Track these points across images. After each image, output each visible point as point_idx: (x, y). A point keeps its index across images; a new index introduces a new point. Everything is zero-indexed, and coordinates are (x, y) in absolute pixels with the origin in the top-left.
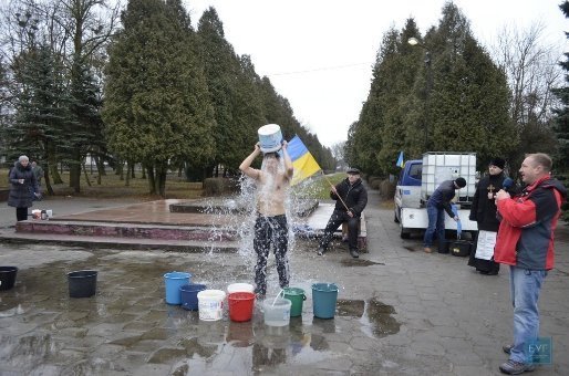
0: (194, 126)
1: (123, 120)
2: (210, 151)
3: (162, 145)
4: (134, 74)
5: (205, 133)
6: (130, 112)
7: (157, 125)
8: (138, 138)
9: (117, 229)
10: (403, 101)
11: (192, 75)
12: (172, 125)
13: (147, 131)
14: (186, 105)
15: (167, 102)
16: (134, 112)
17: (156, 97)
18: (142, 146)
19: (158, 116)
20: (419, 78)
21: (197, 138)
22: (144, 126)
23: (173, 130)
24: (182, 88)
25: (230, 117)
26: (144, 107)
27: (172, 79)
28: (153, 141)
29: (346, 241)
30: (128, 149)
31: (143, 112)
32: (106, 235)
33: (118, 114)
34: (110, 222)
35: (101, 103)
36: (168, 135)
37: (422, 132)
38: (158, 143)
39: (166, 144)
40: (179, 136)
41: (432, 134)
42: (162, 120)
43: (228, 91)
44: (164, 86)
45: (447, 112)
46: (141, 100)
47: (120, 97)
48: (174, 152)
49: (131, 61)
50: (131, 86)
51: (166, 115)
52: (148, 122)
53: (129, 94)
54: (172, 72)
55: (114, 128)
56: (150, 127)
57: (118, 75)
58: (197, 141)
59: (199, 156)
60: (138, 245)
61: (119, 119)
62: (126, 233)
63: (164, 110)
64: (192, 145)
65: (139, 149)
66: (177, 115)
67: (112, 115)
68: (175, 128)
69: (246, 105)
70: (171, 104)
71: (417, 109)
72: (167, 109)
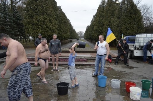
0: (52, 27)
1: (31, 25)
3: (44, 32)
5: (55, 29)
8: (36, 30)
11: (51, 11)
13: (39, 28)
14: (50, 20)
15: (44, 19)
16: (34, 22)
17: (41, 18)
19: (42, 23)
21: (53, 30)
24: (49, 15)
26: (37, 21)
27: (46, 13)
30: (33, 34)
33: (29, 23)
35: (21, 20)
36: (45, 29)
38: (42, 32)
39: (45, 32)
40: (48, 30)
42: (43, 25)
43: (58, 17)
44: (43, 14)
46: (36, 19)
47: (29, 18)
50: (33, 14)
52: (39, 25)
53: (32, 17)
54: (45, 10)
55: (28, 27)
56: (40, 27)
61: (29, 25)
63: (44, 22)
65: (36, 33)
66: (48, 23)
67: (27, 23)
68: (47, 27)
69: (63, 21)
70: (45, 20)
71: (117, 22)
72: (44, 21)
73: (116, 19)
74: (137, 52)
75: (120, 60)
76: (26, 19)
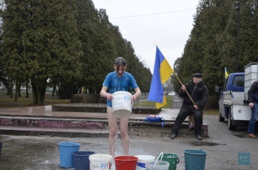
0: (67, 55)
1: (15, 50)
2: (78, 74)
3: (44, 68)
4: (25, 17)
5: (75, 60)
6: (21, 44)
7: (40, 54)
8: (26, 62)
9: (13, 120)
10: (219, 38)
11: (66, 18)
12: (51, 53)
13: (33, 58)
15: (47, 37)
16: (23, 44)
17: (40, 33)
18: (28, 69)
19: (40, 47)
20: (230, 21)
21: (69, 64)
22: (30, 54)
23: (52, 57)
24: (58, 26)
25: (92, 51)
26: (31, 41)
27: (52, 21)
28: (37, 65)
29: (192, 129)
30: (18, 71)
31: (29, 44)
32: (5, 125)
33: (12, 46)
34: (8, 115)
36: (48, 61)
37: (233, 59)
38: (40, 67)
39: (47, 67)
40: (56, 62)
41: (242, 60)
42: (44, 50)
43: (90, 33)
44: (45, 25)
45: (252, 45)
46: (28, 36)
47: (13, 34)
48: (53, 73)
49: (22, 8)
50: (22, 25)
51: (47, 46)
52: (33, 51)
53: (19, 32)
54: (51, 15)
55: (8, 56)
56: (35, 54)
57: (13, 18)
58: (69, 66)
59: (70, 77)
60: (30, 132)
61: (12, 50)
62: (20, 123)
63: (45, 43)
64: (65, 69)
65: (27, 71)
66: (55, 46)
67: (8, 47)
68: (53, 55)
69: (103, 43)
70: (50, 38)
71: (229, 43)
72: (47, 42)
73: (229, 37)
74: (240, 111)
75: (187, 126)
76: (7, 37)
